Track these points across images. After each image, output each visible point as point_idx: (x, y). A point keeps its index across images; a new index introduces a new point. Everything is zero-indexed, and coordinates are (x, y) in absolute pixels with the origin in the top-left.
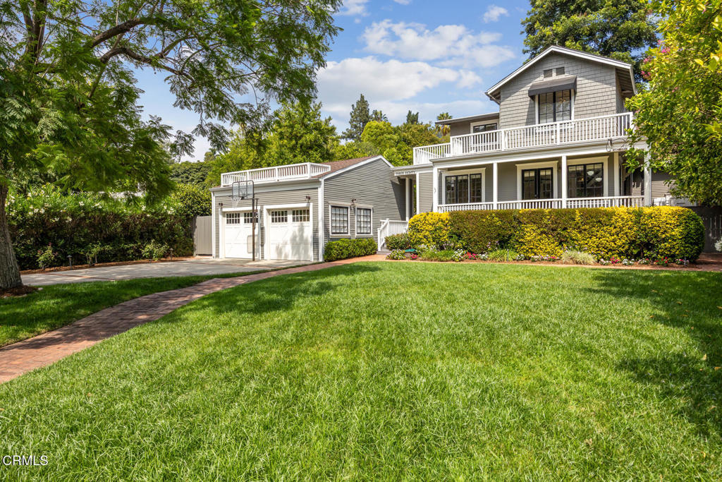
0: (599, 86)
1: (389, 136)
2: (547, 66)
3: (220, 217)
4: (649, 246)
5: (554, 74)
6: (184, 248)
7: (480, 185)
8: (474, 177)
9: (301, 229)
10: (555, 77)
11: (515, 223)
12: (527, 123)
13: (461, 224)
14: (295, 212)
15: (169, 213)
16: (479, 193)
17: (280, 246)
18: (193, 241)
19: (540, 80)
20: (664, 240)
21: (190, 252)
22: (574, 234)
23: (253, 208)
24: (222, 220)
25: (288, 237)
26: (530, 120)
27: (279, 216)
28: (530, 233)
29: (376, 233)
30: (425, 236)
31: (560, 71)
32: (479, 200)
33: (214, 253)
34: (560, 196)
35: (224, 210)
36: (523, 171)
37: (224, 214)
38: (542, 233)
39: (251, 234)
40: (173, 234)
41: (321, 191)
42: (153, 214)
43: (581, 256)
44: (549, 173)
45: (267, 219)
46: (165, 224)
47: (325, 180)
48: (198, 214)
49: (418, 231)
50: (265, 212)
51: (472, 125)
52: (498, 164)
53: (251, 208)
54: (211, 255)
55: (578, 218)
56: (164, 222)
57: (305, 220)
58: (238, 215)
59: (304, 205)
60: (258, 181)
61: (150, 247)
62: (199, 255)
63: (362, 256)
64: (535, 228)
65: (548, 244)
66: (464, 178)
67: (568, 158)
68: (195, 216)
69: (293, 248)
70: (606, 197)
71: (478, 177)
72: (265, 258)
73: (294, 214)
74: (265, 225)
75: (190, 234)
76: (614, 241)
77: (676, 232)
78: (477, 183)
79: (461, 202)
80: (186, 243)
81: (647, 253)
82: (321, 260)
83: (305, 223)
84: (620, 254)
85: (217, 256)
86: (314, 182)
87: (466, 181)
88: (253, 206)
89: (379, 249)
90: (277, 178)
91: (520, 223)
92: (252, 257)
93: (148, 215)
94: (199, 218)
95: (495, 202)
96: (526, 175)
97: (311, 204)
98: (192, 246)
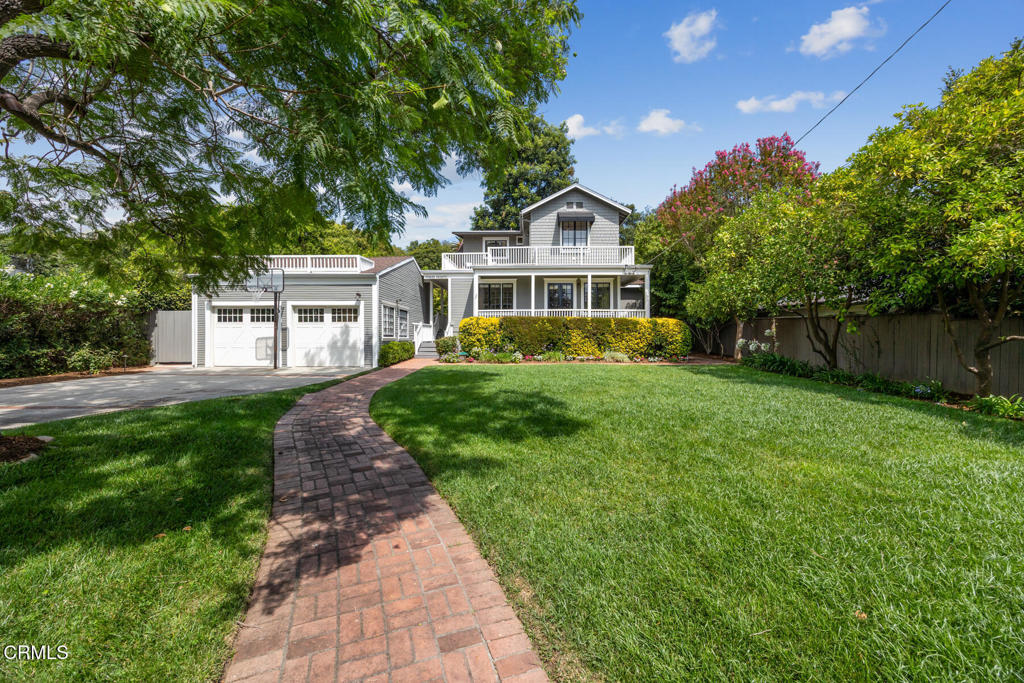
0: (607, 222)
1: (345, 239)
2: (569, 200)
3: (208, 313)
4: (659, 347)
5: (575, 207)
6: (135, 355)
7: (511, 294)
8: (505, 286)
9: (346, 332)
10: (575, 209)
11: (563, 329)
12: (553, 244)
13: (513, 329)
14: (334, 310)
15: (119, 303)
16: (511, 302)
17: (312, 352)
18: (150, 344)
19: (564, 209)
20: (671, 343)
21: (144, 359)
22: (610, 338)
23: (276, 304)
24: (211, 318)
25: (325, 341)
26: (556, 242)
27: (309, 314)
28: (576, 337)
29: (412, 336)
30: (478, 340)
31: (580, 205)
32: (511, 307)
33: (195, 360)
34: (586, 307)
35: (214, 303)
36: (549, 285)
37: (213, 309)
38: (586, 337)
39: (273, 335)
40: (119, 335)
41: (375, 288)
42: (88, 303)
43: (619, 355)
44: (569, 287)
45: (291, 319)
46: (107, 319)
47: (380, 277)
48: (160, 307)
49: (470, 334)
50: (289, 309)
51: (485, 239)
52: (536, 277)
53: (272, 303)
54: (190, 363)
55: (613, 326)
56: (107, 316)
57: (350, 320)
58: (240, 311)
59: (352, 303)
60: (289, 271)
61: (85, 352)
62: (161, 363)
63: (405, 360)
64: (580, 332)
65: (590, 347)
66: (497, 286)
67: (593, 277)
68: (156, 310)
69: (332, 354)
70: (612, 310)
71: (510, 286)
72: (289, 365)
73: (334, 313)
74: (289, 325)
75: (145, 335)
76: (637, 344)
77: (679, 337)
78: (508, 292)
79: (493, 308)
80: (138, 347)
81: (659, 352)
82: (375, 365)
83: (351, 324)
84: (641, 354)
85: (201, 363)
86: (366, 279)
87: (499, 289)
88: (275, 301)
89: (416, 353)
90: (309, 270)
91: (567, 328)
92: (273, 365)
93: (82, 306)
94: (161, 314)
95: (533, 310)
96: (551, 288)
97: (362, 303)
98: (148, 351)
